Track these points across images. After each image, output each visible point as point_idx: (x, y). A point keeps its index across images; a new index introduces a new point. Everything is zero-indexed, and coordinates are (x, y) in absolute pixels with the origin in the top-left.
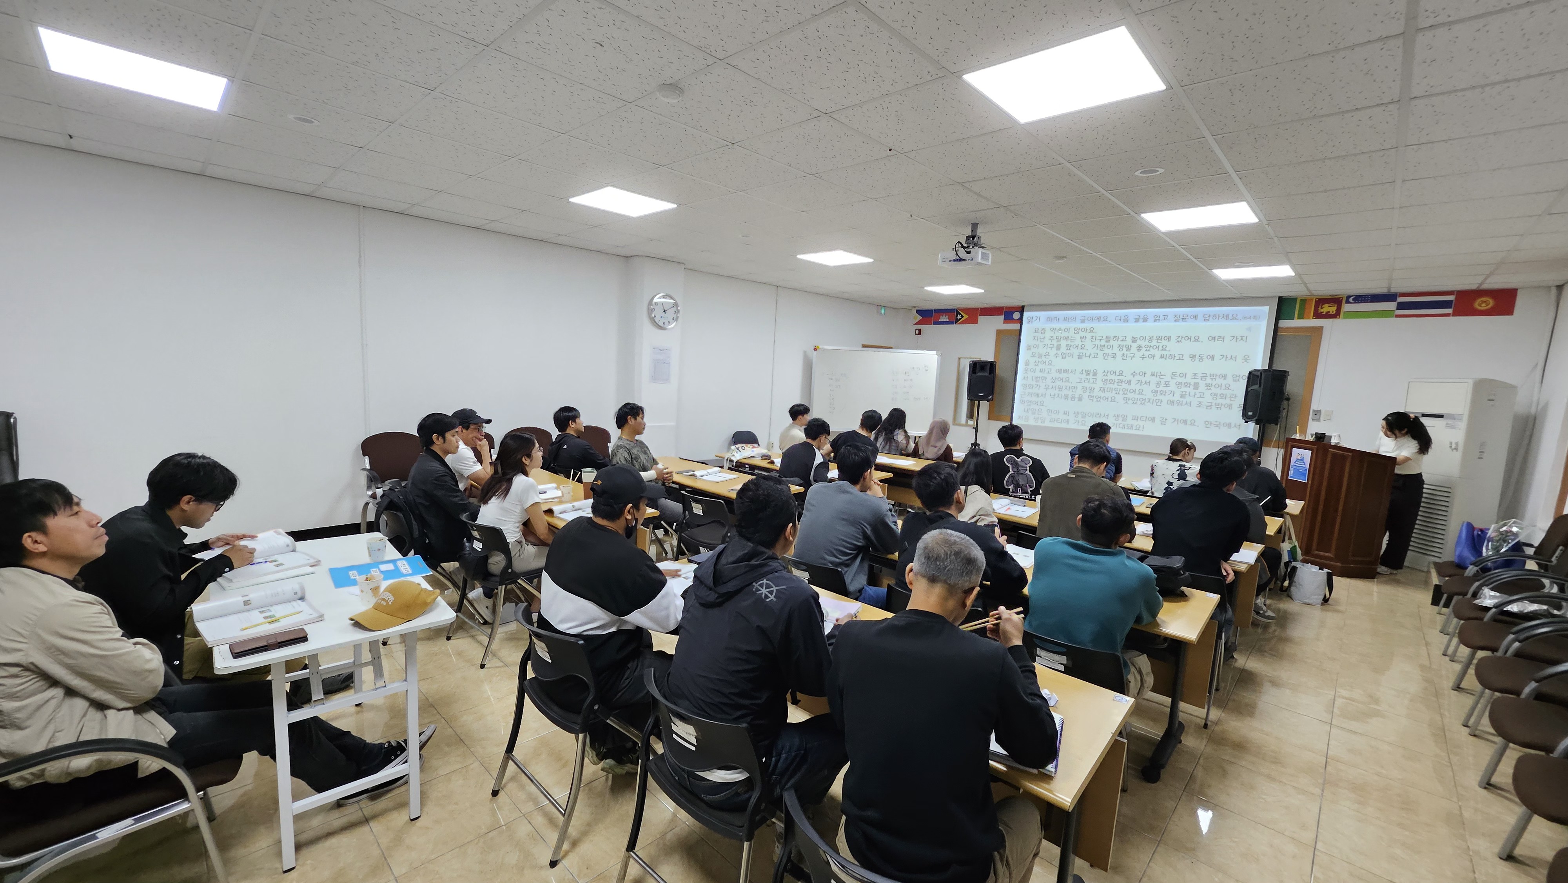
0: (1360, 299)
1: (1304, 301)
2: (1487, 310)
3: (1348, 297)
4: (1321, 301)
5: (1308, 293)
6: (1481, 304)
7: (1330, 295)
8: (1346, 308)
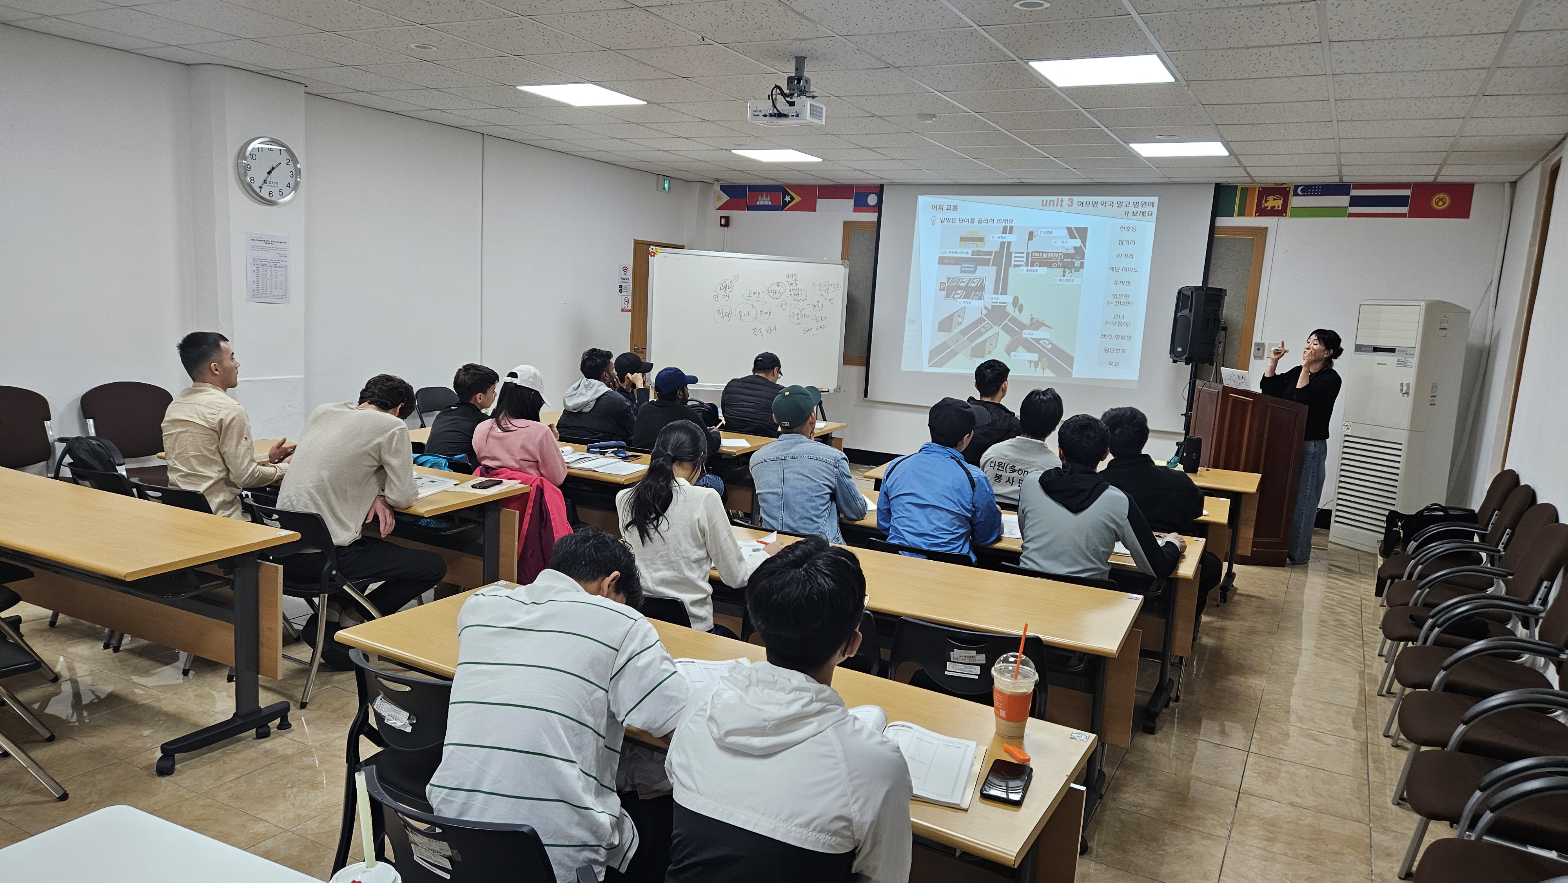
0: (1309, 190)
1: (1245, 190)
2: (1445, 209)
3: (1296, 187)
4: (1267, 191)
5: (1248, 180)
6: (1438, 202)
7: (1276, 184)
8: (1296, 202)
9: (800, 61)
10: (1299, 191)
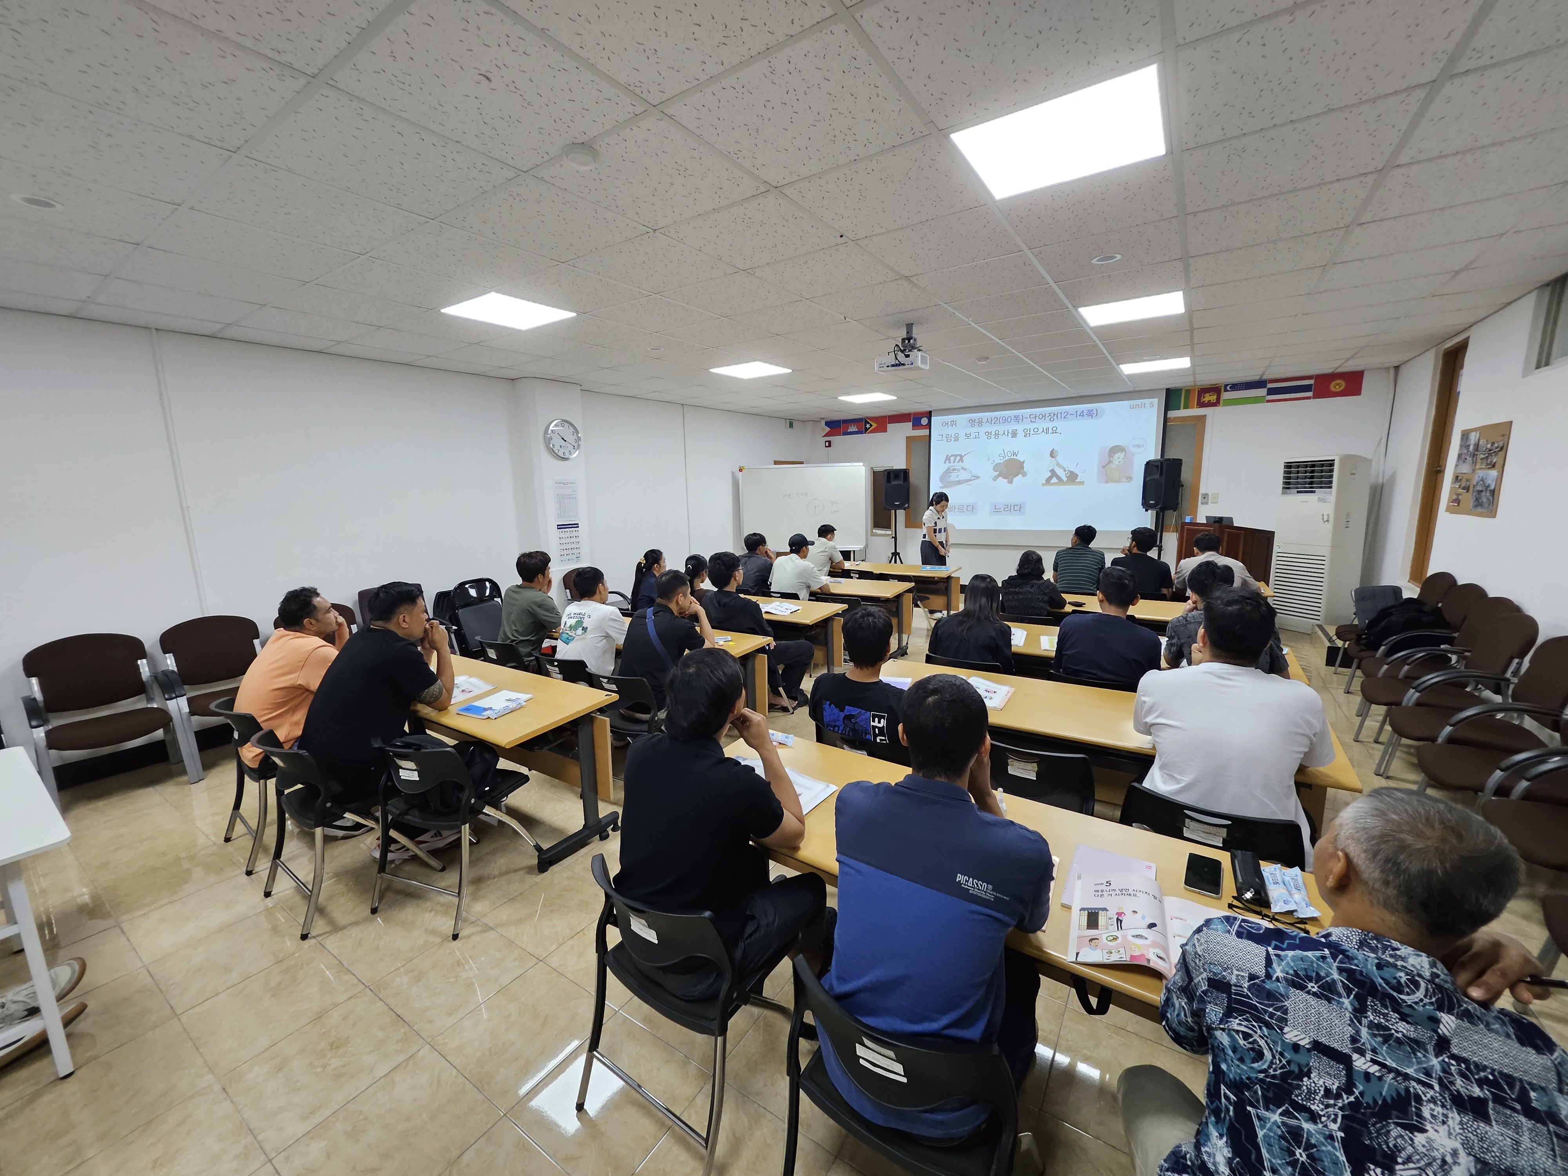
0: (1235, 387)
1: (1188, 392)
2: (1342, 391)
3: (1226, 386)
4: (1203, 391)
5: (1195, 383)
6: (1337, 386)
7: (1210, 385)
8: (1225, 396)
9: (909, 327)
10: (1228, 388)
